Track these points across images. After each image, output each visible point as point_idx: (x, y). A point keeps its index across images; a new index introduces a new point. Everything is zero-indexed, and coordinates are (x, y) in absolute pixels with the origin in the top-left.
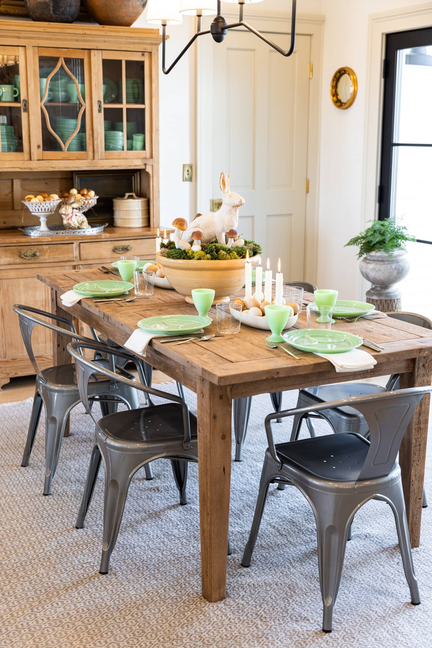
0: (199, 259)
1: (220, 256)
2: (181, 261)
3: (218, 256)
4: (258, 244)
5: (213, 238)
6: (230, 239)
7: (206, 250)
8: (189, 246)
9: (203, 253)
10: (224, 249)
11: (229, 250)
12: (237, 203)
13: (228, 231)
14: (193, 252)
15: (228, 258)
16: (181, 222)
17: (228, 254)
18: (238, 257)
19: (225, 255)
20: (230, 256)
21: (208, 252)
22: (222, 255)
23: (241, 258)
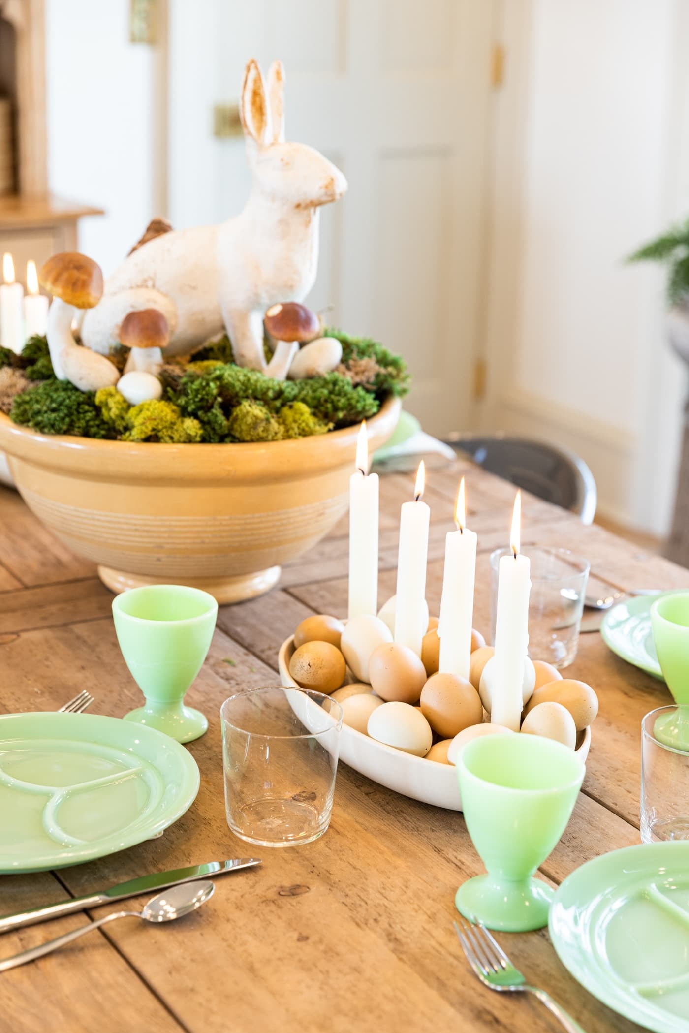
0: (152, 438)
1: (241, 428)
2: (74, 445)
3: (231, 428)
4: (393, 354)
5: (214, 332)
6: (281, 347)
7: (182, 401)
8: (113, 371)
9: (167, 411)
10: (259, 396)
11: (280, 394)
12: (315, 191)
13: (276, 311)
14: (128, 406)
15: (276, 433)
16: (76, 273)
17: (275, 415)
18: (318, 428)
19: (262, 420)
20: (284, 422)
21: (190, 409)
22: (249, 420)
23: (330, 431)
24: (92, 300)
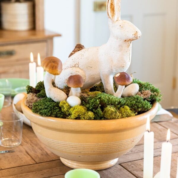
0: (78, 118)
1: (107, 115)
2: (52, 120)
3: (104, 115)
5: (98, 81)
6: (120, 87)
7: (88, 106)
8: (65, 96)
9: (82, 109)
10: (113, 104)
11: (120, 103)
12: (131, 36)
13: (118, 75)
14: (71, 107)
15: (118, 116)
16: (53, 64)
17: (118, 110)
18: (132, 114)
19: (114, 112)
20: (121, 112)
21: (90, 108)
22: (110, 112)
23: (136, 115)
24: (58, 72)
